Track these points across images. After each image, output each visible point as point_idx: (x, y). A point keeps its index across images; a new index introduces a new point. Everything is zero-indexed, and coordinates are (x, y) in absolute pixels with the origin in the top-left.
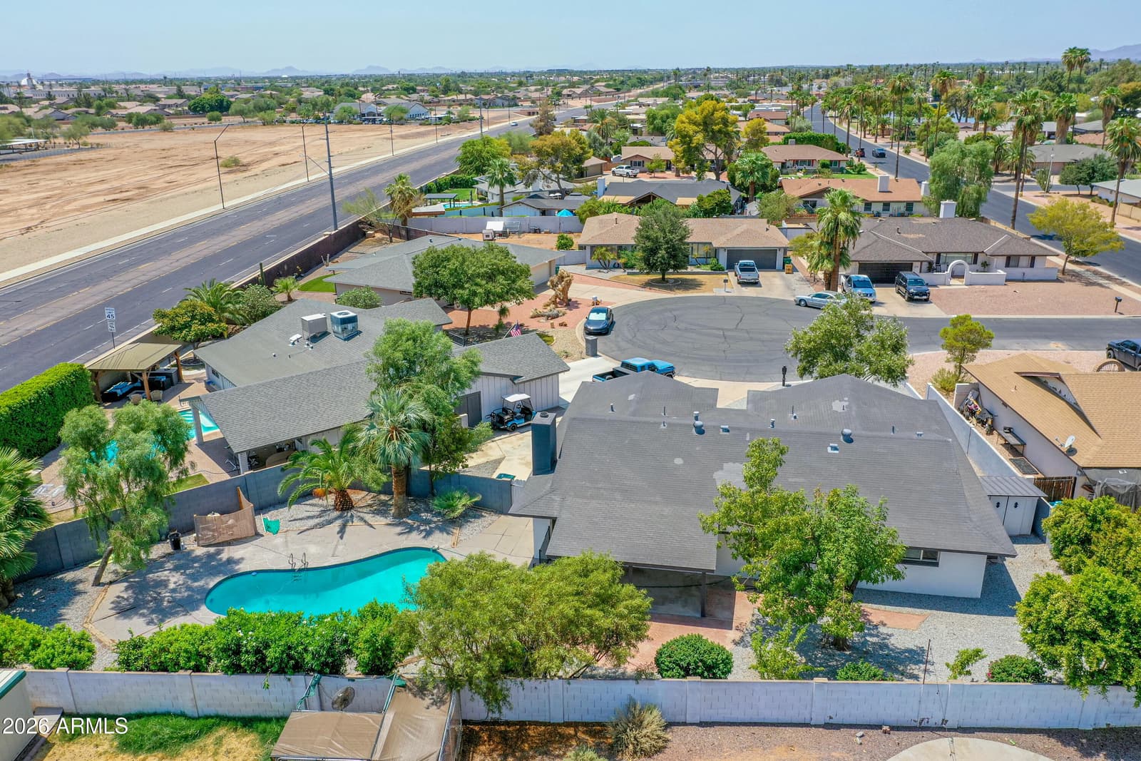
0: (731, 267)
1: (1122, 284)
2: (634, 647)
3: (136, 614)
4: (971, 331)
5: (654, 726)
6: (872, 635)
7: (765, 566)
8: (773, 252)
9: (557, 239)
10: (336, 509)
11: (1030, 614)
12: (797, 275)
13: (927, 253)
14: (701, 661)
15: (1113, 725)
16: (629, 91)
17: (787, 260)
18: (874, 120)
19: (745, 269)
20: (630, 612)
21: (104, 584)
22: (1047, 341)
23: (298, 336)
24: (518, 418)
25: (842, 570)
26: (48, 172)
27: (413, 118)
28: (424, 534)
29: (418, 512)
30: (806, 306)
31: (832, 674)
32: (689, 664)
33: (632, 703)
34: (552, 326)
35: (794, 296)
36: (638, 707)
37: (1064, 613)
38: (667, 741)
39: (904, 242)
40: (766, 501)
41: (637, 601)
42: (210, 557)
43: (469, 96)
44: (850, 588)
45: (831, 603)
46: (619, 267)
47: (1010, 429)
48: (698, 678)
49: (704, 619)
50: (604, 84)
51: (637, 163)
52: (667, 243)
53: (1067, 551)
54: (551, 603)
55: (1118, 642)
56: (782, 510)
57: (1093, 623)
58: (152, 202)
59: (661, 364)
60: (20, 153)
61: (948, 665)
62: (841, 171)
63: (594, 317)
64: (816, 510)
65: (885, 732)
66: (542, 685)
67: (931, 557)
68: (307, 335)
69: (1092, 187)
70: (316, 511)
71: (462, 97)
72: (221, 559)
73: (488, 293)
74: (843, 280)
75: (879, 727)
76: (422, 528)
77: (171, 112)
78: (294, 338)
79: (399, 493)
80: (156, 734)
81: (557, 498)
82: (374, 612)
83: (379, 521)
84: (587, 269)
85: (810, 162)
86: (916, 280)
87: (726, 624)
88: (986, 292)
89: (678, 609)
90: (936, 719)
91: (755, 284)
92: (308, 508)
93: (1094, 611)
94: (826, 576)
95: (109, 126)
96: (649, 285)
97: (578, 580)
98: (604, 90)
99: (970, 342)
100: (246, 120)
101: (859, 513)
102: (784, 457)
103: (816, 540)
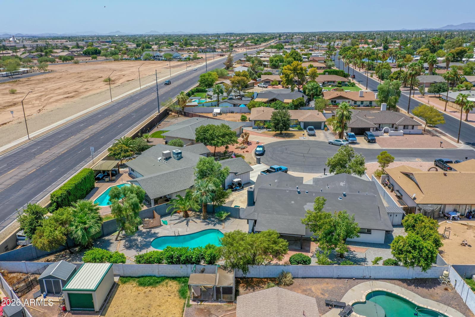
0: (305, 128)
1: (445, 135)
2: (284, 256)
3: (132, 248)
4: (387, 157)
5: (290, 278)
6: (351, 254)
7: (320, 234)
8: (320, 123)
9: (241, 116)
10: (184, 217)
11: (393, 246)
12: (329, 131)
13: (375, 124)
14: (303, 260)
15: (417, 278)
16: (260, 44)
17: (325, 126)
18: (359, 61)
19: (310, 130)
20: (283, 246)
21: (118, 240)
22: (415, 158)
23: (160, 158)
24: (237, 187)
25: (342, 235)
26: (36, 84)
27: (175, 58)
28: (213, 225)
29: (210, 218)
30: (332, 144)
31: (339, 264)
32: (299, 261)
33: (283, 272)
34: (244, 152)
35: (328, 140)
36: (285, 273)
37: (402, 246)
38: (293, 282)
39: (367, 120)
40: (321, 215)
41: (284, 243)
42: (149, 232)
43: (196, 47)
44: (344, 240)
45: (339, 244)
46: (264, 128)
47: (398, 191)
48: (302, 265)
49: (302, 250)
50: (250, 41)
51: (267, 82)
52: (282, 121)
53: (408, 229)
54: (261, 244)
55: (416, 253)
56: (325, 218)
57: (410, 249)
58: (82, 98)
59: (283, 167)
60: (21, 74)
61: (372, 261)
62: (346, 85)
63: (258, 149)
64: (335, 218)
65: (354, 280)
66: (258, 267)
67: (369, 231)
68: (164, 158)
69: (440, 94)
70: (177, 218)
71: (193, 47)
72: (152, 233)
73: (223, 142)
74: (345, 134)
75: (352, 278)
76: (212, 223)
77: (76, 54)
78: (159, 158)
79: (205, 212)
80: (149, 281)
81: (256, 214)
82: (209, 247)
83: (198, 221)
84: (253, 129)
85: (334, 82)
86: (371, 135)
87: (308, 251)
88: (396, 139)
89: (294, 247)
90: (368, 276)
91: (314, 135)
92: (175, 217)
93: (410, 245)
94: (337, 236)
95: (53, 61)
96: (276, 135)
97: (268, 237)
98: (250, 44)
99: (387, 160)
100: (107, 58)
101: (347, 218)
102: (325, 202)
103: (335, 226)
